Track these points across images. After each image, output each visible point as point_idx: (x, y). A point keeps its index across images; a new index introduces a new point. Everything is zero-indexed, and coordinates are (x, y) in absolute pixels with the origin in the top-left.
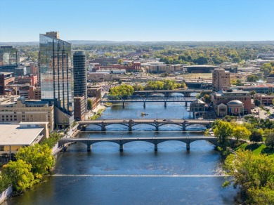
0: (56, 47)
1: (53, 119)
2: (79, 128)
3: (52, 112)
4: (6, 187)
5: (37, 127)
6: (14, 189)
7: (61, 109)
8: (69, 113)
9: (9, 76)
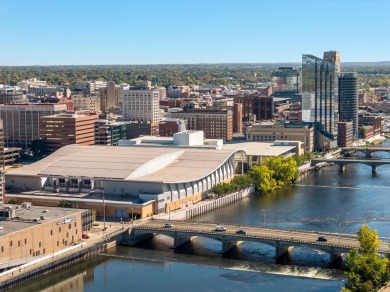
0: (319, 68)
1: (312, 142)
2: (341, 153)
3: (312, 134)
4: (249, 186)
5: (290, 144)
6: (256, 189)
7: (323, 133)
8: (331, 137)
9: (285, 102)
